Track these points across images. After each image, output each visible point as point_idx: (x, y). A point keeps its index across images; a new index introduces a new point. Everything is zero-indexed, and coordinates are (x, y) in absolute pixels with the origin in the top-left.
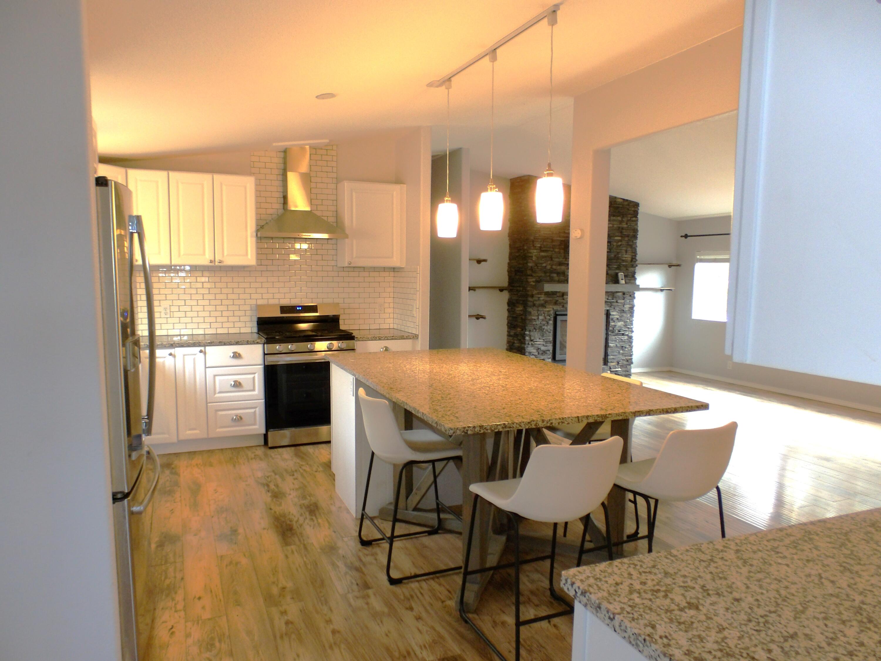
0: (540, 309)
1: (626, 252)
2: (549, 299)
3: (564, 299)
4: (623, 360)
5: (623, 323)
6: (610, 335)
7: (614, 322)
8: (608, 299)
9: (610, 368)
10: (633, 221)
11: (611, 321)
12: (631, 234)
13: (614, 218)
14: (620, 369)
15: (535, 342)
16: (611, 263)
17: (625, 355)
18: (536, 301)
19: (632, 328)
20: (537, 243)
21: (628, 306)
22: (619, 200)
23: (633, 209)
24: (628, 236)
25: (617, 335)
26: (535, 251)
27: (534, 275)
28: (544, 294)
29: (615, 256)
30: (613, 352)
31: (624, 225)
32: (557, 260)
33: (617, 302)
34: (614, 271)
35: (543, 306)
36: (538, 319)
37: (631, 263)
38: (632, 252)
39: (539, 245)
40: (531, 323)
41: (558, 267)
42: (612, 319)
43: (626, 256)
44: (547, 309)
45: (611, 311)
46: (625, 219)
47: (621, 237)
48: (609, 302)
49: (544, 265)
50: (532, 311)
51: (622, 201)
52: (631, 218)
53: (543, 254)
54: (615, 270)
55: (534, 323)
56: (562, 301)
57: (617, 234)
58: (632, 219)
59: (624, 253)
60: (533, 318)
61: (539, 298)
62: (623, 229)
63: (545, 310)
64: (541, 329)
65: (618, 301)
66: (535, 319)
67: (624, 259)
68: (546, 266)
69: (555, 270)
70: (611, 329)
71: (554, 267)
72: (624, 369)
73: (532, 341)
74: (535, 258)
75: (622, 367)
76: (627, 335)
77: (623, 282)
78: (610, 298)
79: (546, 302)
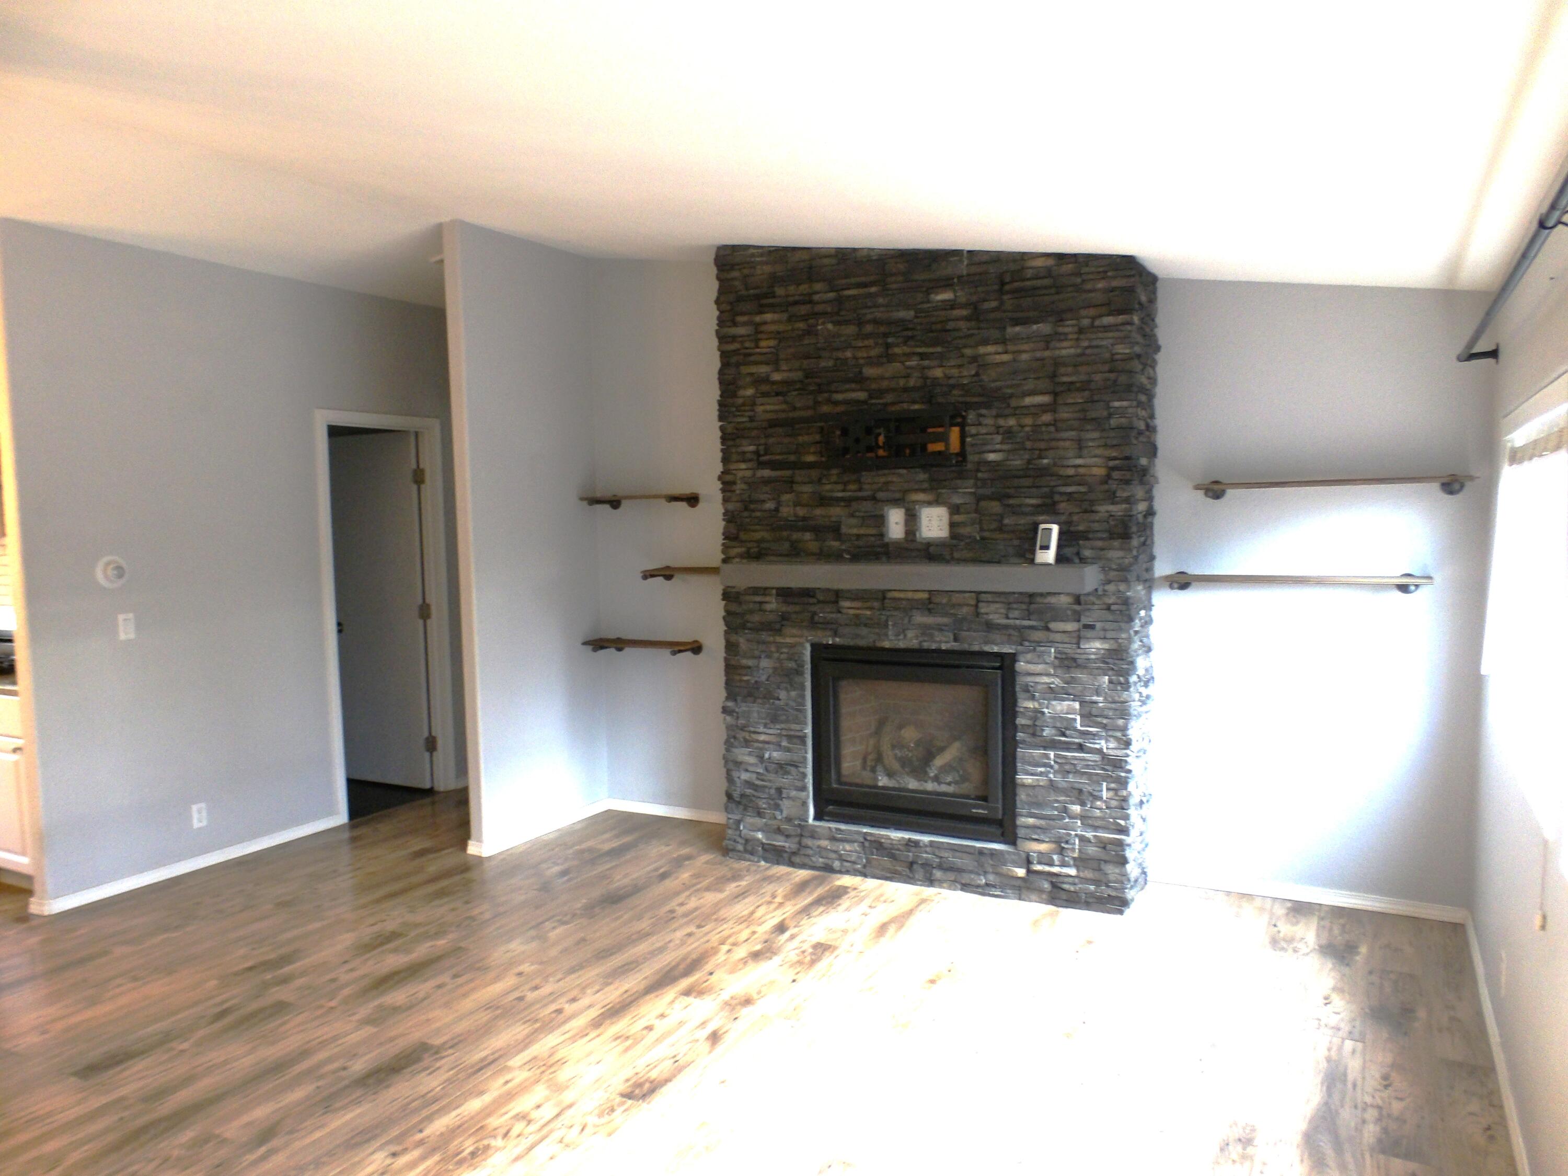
0: (764, 636)
1: (1080, 446)
2: (790, 609)
3: (840, 612)
4: (1082, 839)
5: (1077, 705)
6: (1024, 742)
7: (1033, 698)
8: (1008, 618)
9: (1028, 862)
10: (1107, 328)
11: (1020, 695)
12: (1098, 377)
13: (1018, 329)
14: (1072, 872)
15: (755, 736)
16: (1011, 491)
17: (1090, 822)
18: (751, 612)
19: (1124, 729)
20: (745, 442)
21: (1098, 644)
22: (1039, 263)
23: (1101, 285)
24: (1084, 386)
25: (1052, 745)
26: (743, 466)
27: (743, 536)
28: (774, 591)
29: (1029, 462)
30: (1039, 805)
31: (1066, 350)
32: (808, 488)
33: (1047, 629)
34: (1030, 519)
35: (775, 627)
36: (758, 667)
37: (1106, 487)
38: (1105, 446)
39: (752, 448)
40: (737, 678)
41: (818, 512)
42: (1026, 690)
43: (1079, 461)
44: (788, 640)
45: (1021, 657)
46: (1068, 328)
47: (1056, 394)
48: (1015, 628)
49: (770, 505)
50: (741, 640)
51: (1050, 262)
52: (1094, 318)
53: (766, 473)
54: (1033, 514)
55: (745, 678)
56: (834, 616)
57: (1030, 385)
58: (1097, 323)
59: (1071, 453)
60: (745, 662)
61: (761, 603)
62: (1057, 363)
63: (779, 639)
64: (769, 696)
65: (1052, 625)
66: (749, 667)
67: (1071, 472)
68: (777, 510)
69: (804, 519)
70: (1020, 721)
71: (801, 512)
72: (1088, 874)
73: (742, 729)
74: (744, 486)
75: (1080, 862)
76: (1100, 751)
77: (1049, 556)
78: (1016, 614)
79: (784, 617)
